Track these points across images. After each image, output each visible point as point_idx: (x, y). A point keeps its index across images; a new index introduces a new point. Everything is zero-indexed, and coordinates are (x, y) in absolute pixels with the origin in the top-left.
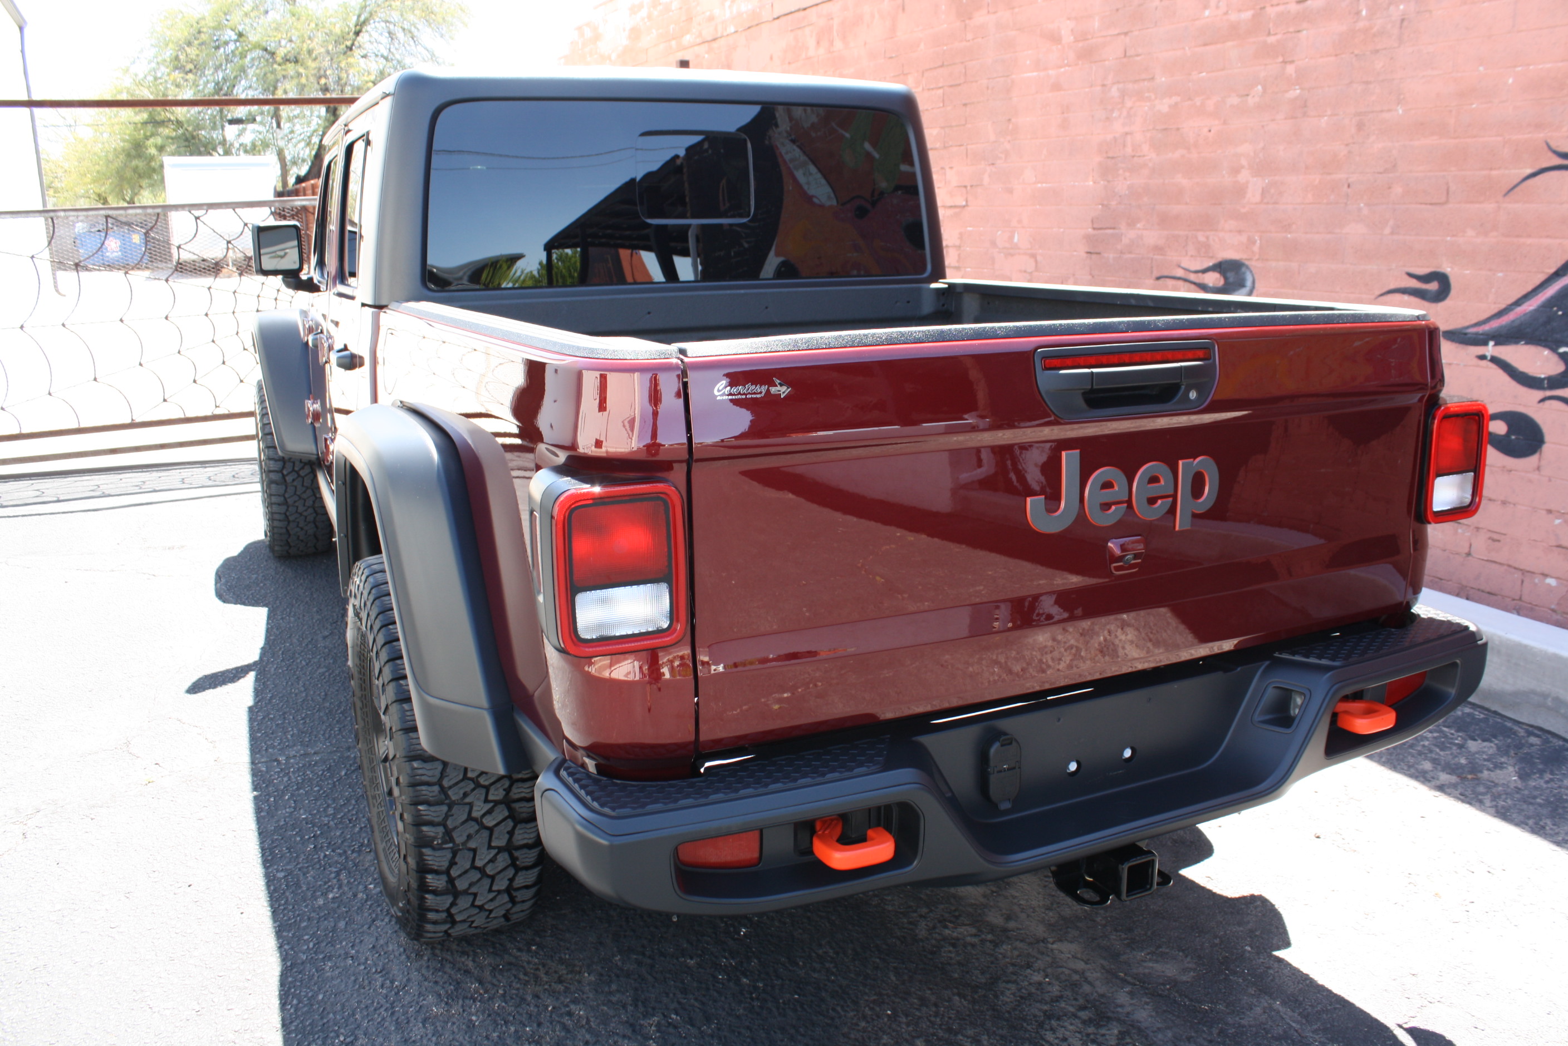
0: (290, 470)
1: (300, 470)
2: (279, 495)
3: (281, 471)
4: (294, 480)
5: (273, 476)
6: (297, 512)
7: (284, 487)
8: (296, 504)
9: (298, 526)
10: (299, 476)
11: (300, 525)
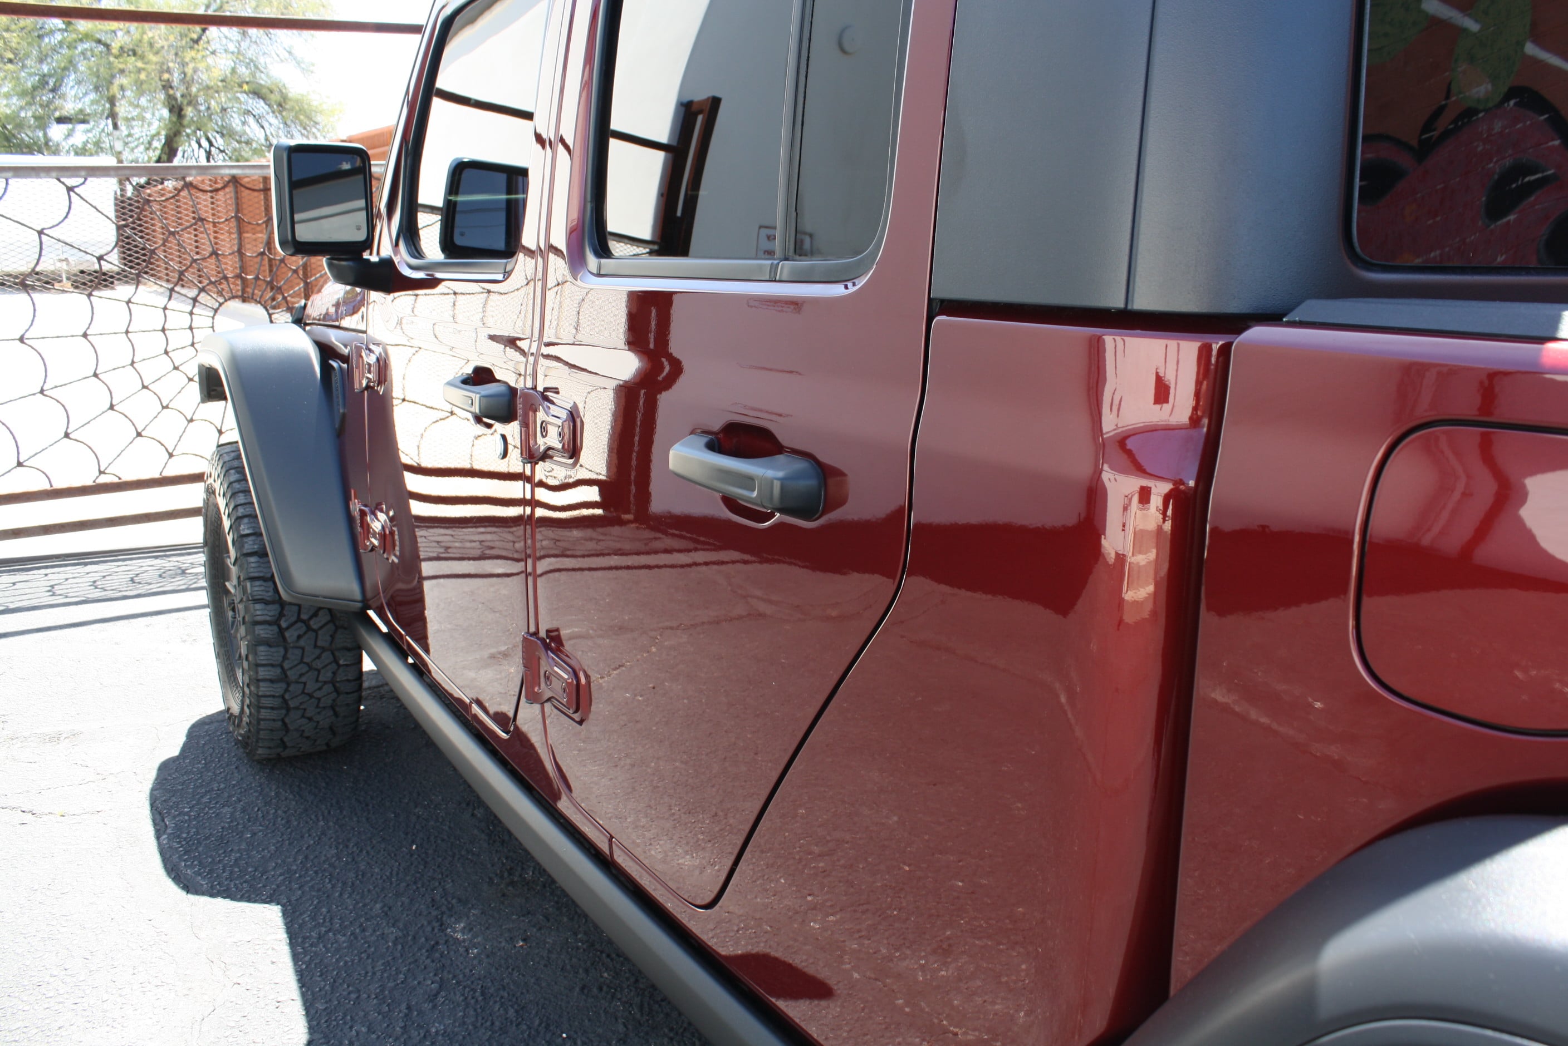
0: (294, 619)
1: (311, 618)
2: (272, 665)
3: (276, 622)
4: (299, 637)
5: (261, 631)
6: (303, 692)
7: (282, 650)
8: (303, 679)
9: (303, 716)
10: (309, 628)
11: (308, 714)
